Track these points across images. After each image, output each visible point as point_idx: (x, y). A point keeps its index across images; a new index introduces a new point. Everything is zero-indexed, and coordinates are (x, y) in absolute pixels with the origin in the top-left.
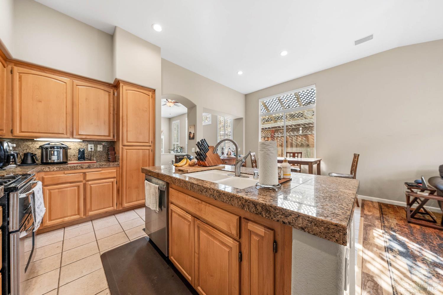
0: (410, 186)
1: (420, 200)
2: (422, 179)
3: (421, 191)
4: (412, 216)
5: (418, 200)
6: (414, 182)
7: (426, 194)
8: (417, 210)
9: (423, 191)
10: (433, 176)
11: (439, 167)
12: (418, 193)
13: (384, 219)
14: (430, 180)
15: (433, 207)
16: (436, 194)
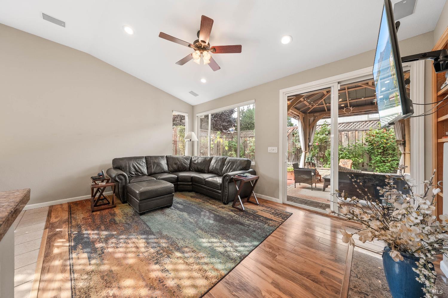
0: (94, 179)
1: (101, 189)
2: (102, 171)
3: (102, 182)
4: (95, 206)
5: (100, 190)
6: (97, 176)
7: (104, 184)
8: (99, 199)
9: (103, 182)
10: (109, 168)
11: (113, 161)
12: (100, 184)
13: (72, 219)
14: (108, 172)
15: (109, 191)
16: (110, 181)
